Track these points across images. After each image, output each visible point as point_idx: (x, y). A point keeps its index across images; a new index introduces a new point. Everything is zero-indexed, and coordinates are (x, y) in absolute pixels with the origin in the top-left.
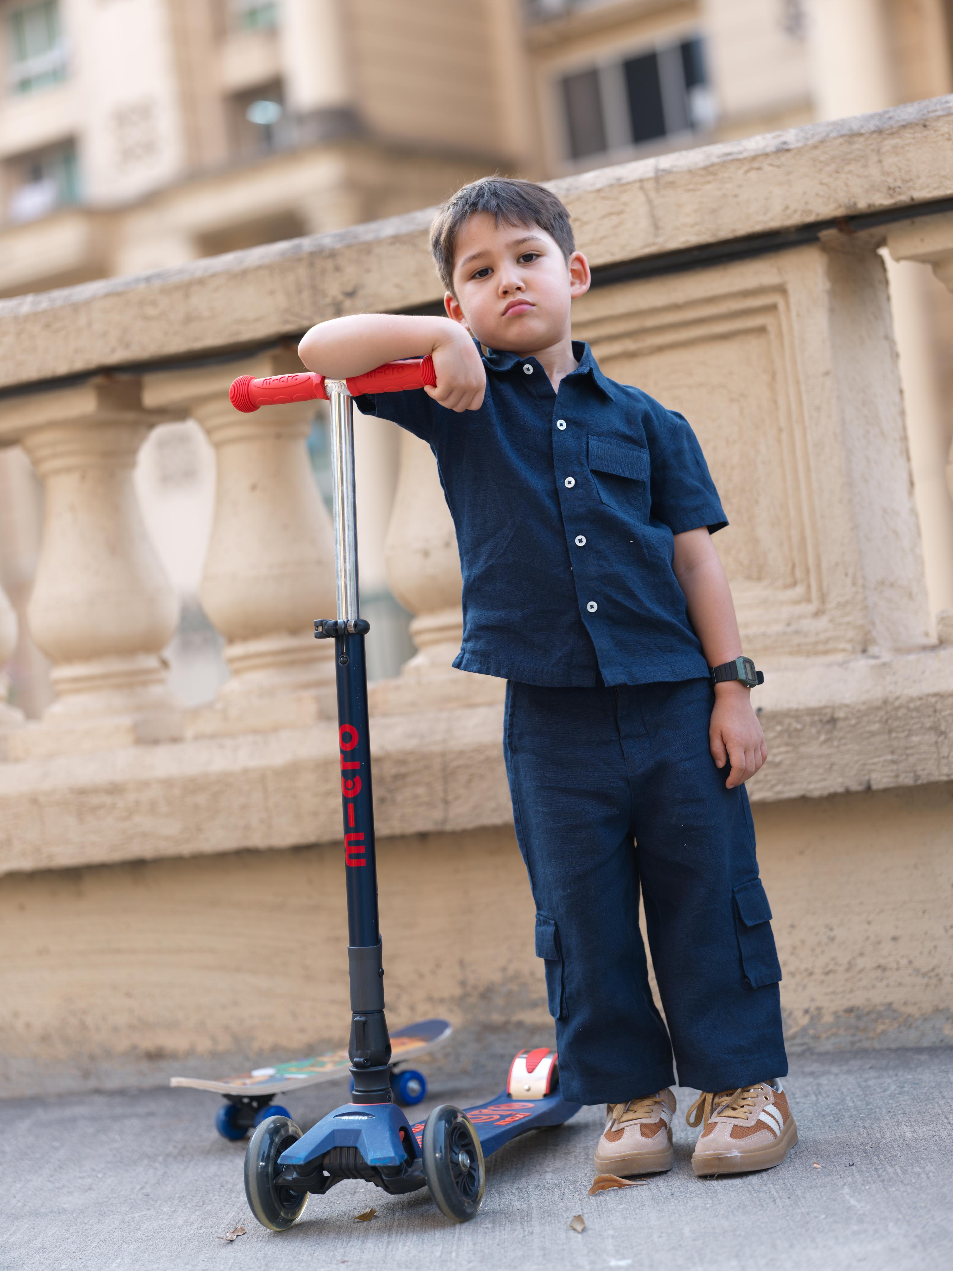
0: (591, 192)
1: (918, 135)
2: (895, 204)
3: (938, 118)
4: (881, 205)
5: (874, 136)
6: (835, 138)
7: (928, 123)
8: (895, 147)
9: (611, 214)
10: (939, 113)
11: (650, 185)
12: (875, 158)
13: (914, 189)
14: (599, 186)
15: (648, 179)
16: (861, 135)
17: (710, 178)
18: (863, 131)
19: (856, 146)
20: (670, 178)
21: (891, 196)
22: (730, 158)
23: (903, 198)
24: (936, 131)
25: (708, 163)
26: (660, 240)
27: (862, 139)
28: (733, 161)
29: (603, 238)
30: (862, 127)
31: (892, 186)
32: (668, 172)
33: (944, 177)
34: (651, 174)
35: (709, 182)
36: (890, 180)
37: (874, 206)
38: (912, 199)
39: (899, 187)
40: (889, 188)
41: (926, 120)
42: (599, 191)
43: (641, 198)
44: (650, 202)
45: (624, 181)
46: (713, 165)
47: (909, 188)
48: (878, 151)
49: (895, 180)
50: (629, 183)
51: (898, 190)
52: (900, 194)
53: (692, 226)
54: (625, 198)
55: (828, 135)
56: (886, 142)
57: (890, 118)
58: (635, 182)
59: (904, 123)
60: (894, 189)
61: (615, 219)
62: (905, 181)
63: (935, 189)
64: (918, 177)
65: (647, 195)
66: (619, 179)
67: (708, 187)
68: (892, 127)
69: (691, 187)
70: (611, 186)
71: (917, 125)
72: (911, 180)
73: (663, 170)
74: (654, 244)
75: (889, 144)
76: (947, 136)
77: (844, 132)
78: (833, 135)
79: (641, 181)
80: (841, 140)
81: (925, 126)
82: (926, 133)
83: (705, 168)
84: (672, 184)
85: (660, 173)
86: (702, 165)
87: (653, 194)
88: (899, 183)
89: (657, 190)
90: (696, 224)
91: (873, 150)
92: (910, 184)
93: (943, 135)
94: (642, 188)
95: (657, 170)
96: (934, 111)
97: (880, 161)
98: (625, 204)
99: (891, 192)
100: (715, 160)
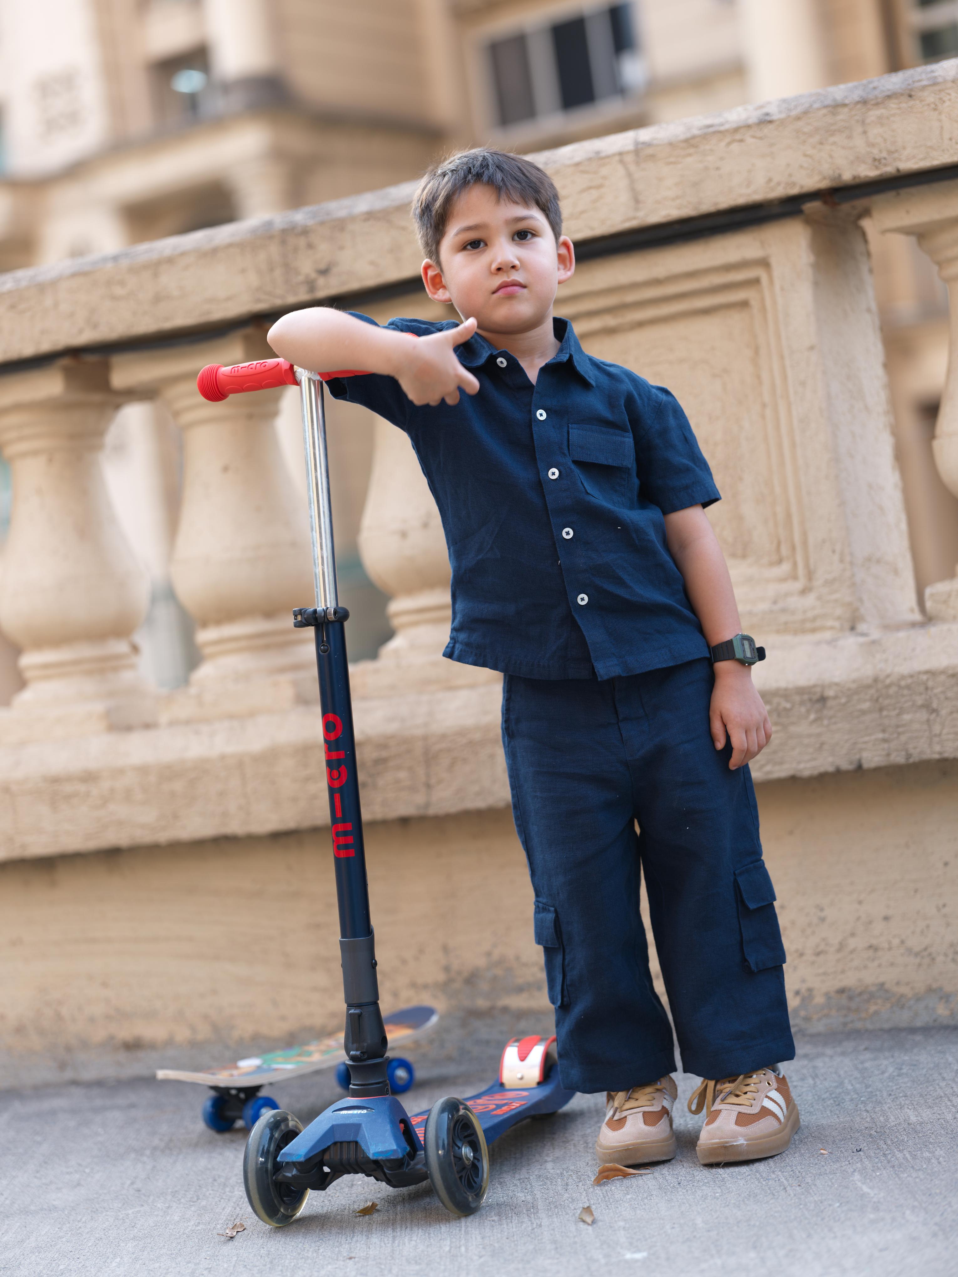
0: (569, 166)
1: (904, 105)
2: (881, 175)
3: (924, 88)
4: (867, 177)
5: (859, 106)
6: (818, 109)
7: (913, 93)
8: (880, 118)
9: (590, 188)
10: (925, 83)
11: (629, 159)
12: (860, 129)
13: (900, 160)
14: (577, 159)
15: (628, 152)
16: (845, 105)
17: (691, 150)
18: (847, 102)
19: (841, 117)
20: (650, 151)
21: (877, 168)
22: (711, 130)
23: (889, 169)
24: (921, 101)
25: (688, 135)
26: (641, 214)
27: (846, 110)
28: (715, 133)
29: (582, 212)
30: (846, 97)
31: (877, 157)
32: (648, 145)
33: (931, 147)
34: (631, 147)
35: (690, 155)
36: (875, 151)
37: (859, 177)
38: (898, 170)
39: (885, 159)
40: (875, 160)
41: (911, 90)
42: (578, 164)
43: (621, 171)
44: (629, 175)
45: (603, 155)
46: (694, 137)
47: (895, 160)
48: (863, 122)
49: (881, 151)
50: (608, 157)
51: (883, 161)
52: (885, 165)
53: (673, 199)
54: (604, 171)
55: (811, 106)
56: (871, 113)
57: (875, 88)
58: (614, 155)
59: (889, 93)
60: (879, 160)
61: (594, 193)
62: (890, 152)
63: (922, 160)
64: (904, 148)
65: (627, 169)
66: (598, 153)
67: (689, 160)
68: (876, 97)
69: (672, 159)
70: (590, 159)
71: (902, 95)
72: (896, 151)
73: (643, 143)
74: (634, 218)
75: (874, 114)
76: (933, 106)
77: (826, 103)
78: (816, 106)
79: (621, 154)
80: (824, 111)
81: (910, 96)
82: (911, 103)
83: (686, 141)
84: (652, 157)
85: (640, 146)
86: (682, 137)
87: (632, 168)
88: (884, 154)
89: (637, 163)
90: (677, 197)
91: (858, 121)
92: (896, 155)
93: (929, 105)
94: (621, 162)
95: (637, 143)
96: (920, 81)
97: (865, 132)
98: (604, 178)
99: (877, 163)
100: (696, 132)
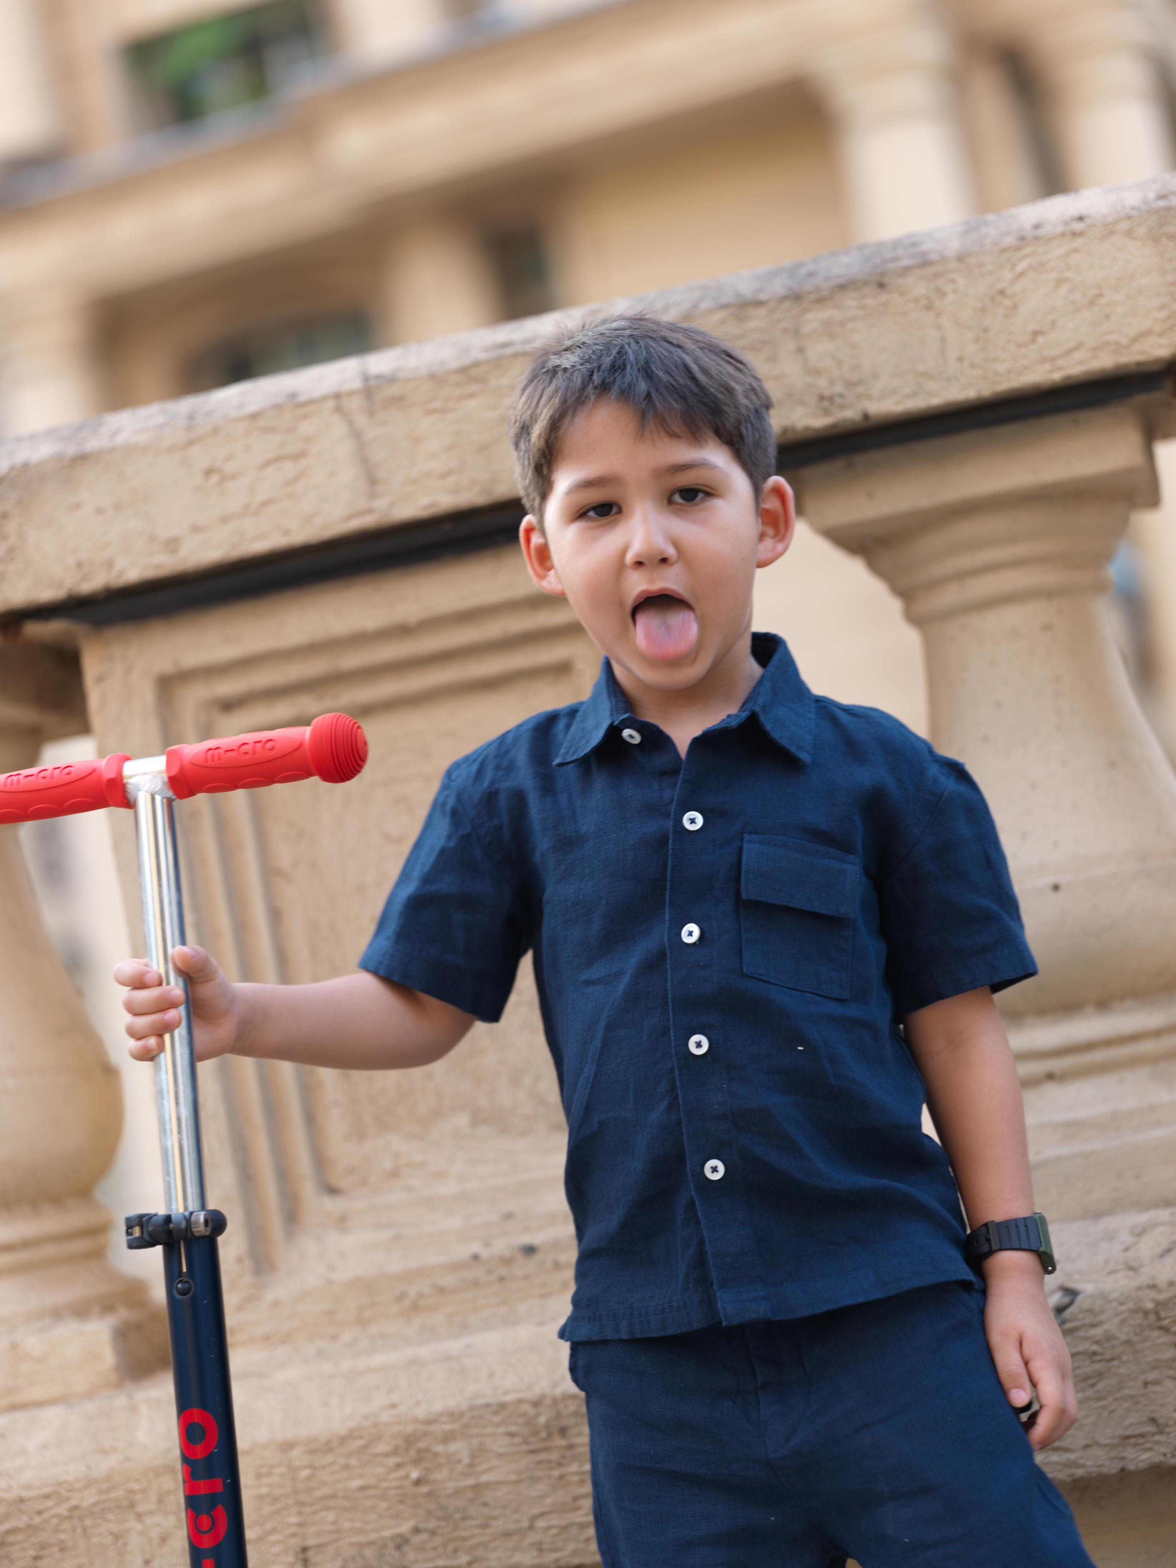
0: (237, 420)
1: (870, 302)
2: (834, 426)
3: (905, 271)
4: (807, 429)
5: (787, 304)
6: (711, 311)
7: (886, 280)
8: (827, 324)
9: (279, 459)
10: (906, 262)
11: (354, 404)
12: (790, 345)
13: (869, 397)
14: (252, 408)
15: (351, 393)
16: (760, 304)
17: (474, 388)
18: (762, 297)
19: (752, 324)
20: (394, 390)
21: (826, 412)
22: (509, 351)
23: (850, 414)
24: (903, 293)
25: (466, 361)
26: (381, 504)
27: (762, 311)
28: (516, 355)
29: (266, 503)
30: (760, 290)
31: (827, 393)
32: (391, 379)
33: (926, 375)
34: (357, 384)
35: (471, 396)
36: (822, 383)
37: (794, 430)
38: (866, 416)
39: (841, 395)
40: (822, 398)
41: (883, 274)
42: (254, 416)
43: (339, 428)
44: (356, 434)
45: (302, 398)
46: (477, 364)
47: (859, 397)
48: (796, 333)
49: (832, 382)
50: (311, 402)
51: (838, 401)
52: (842, 407)
53: (443, 476)
54: (306, 428)
55: (695, 306)
56: (810, 316)
57: (811, 274)
58: (324, 399)
59: (841, 281)
60: (831, 399)
61: (289, 469)
62: (850, 384)
63: (909, 396)
64: (875, 376)
65: (350, 423)
66: (293, 396)
67: (471, 404)
68: (818, 289)
69: (437, 404)
70: (278, 407)
71: (866, 283)
72: (860, 382)
73: (378, 377)
74: (369, 511)
75: (814, 319)
76: (924, 302)
77: (725, 300)
78: (705, 305)
79: (338, 396)
80: (721, 315)
81: (881, 285)
82: (884, 297)
83: (463, 370)
84: (398, 401)
85: (373, 383)
86: (455, 364)
87: (361, 421)
88: (839, 388)
89: (371, 413)
90: (450, 472)
91: (785, 331)
92: (861, 389)
93: (916, 300)
94: (339, 409)
95: (366, 378)
96: (896, 259)
97: (801, 350)
98: (308, 439)
99: (826, 404)
100: (478, 354)
